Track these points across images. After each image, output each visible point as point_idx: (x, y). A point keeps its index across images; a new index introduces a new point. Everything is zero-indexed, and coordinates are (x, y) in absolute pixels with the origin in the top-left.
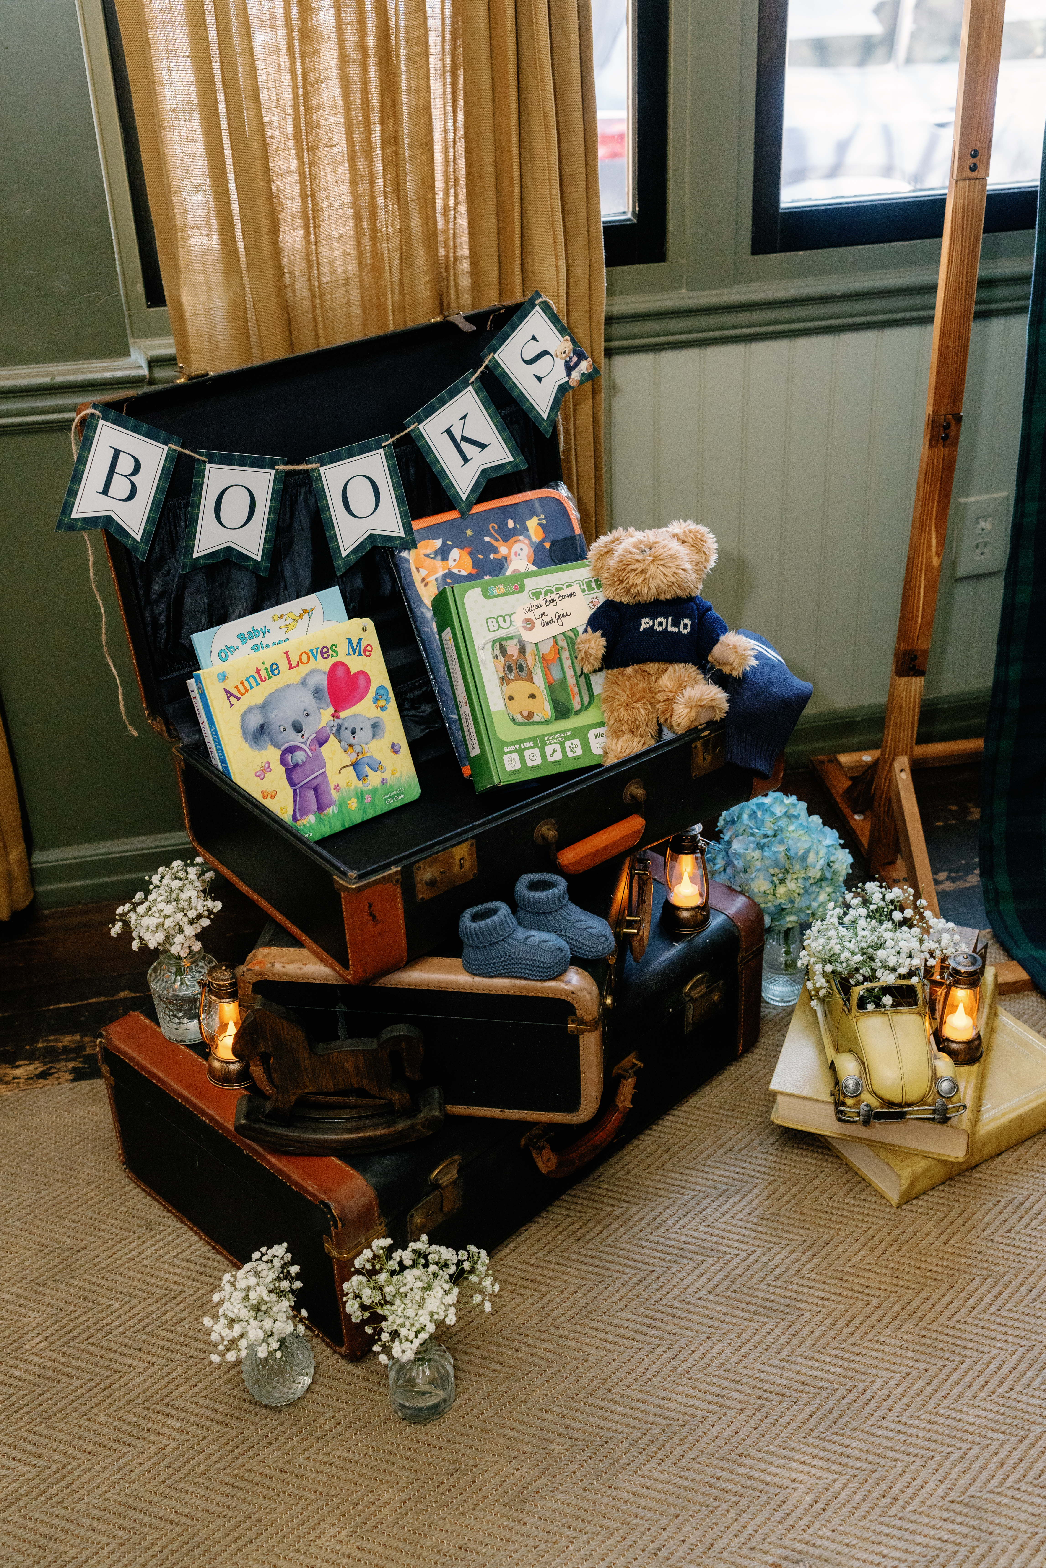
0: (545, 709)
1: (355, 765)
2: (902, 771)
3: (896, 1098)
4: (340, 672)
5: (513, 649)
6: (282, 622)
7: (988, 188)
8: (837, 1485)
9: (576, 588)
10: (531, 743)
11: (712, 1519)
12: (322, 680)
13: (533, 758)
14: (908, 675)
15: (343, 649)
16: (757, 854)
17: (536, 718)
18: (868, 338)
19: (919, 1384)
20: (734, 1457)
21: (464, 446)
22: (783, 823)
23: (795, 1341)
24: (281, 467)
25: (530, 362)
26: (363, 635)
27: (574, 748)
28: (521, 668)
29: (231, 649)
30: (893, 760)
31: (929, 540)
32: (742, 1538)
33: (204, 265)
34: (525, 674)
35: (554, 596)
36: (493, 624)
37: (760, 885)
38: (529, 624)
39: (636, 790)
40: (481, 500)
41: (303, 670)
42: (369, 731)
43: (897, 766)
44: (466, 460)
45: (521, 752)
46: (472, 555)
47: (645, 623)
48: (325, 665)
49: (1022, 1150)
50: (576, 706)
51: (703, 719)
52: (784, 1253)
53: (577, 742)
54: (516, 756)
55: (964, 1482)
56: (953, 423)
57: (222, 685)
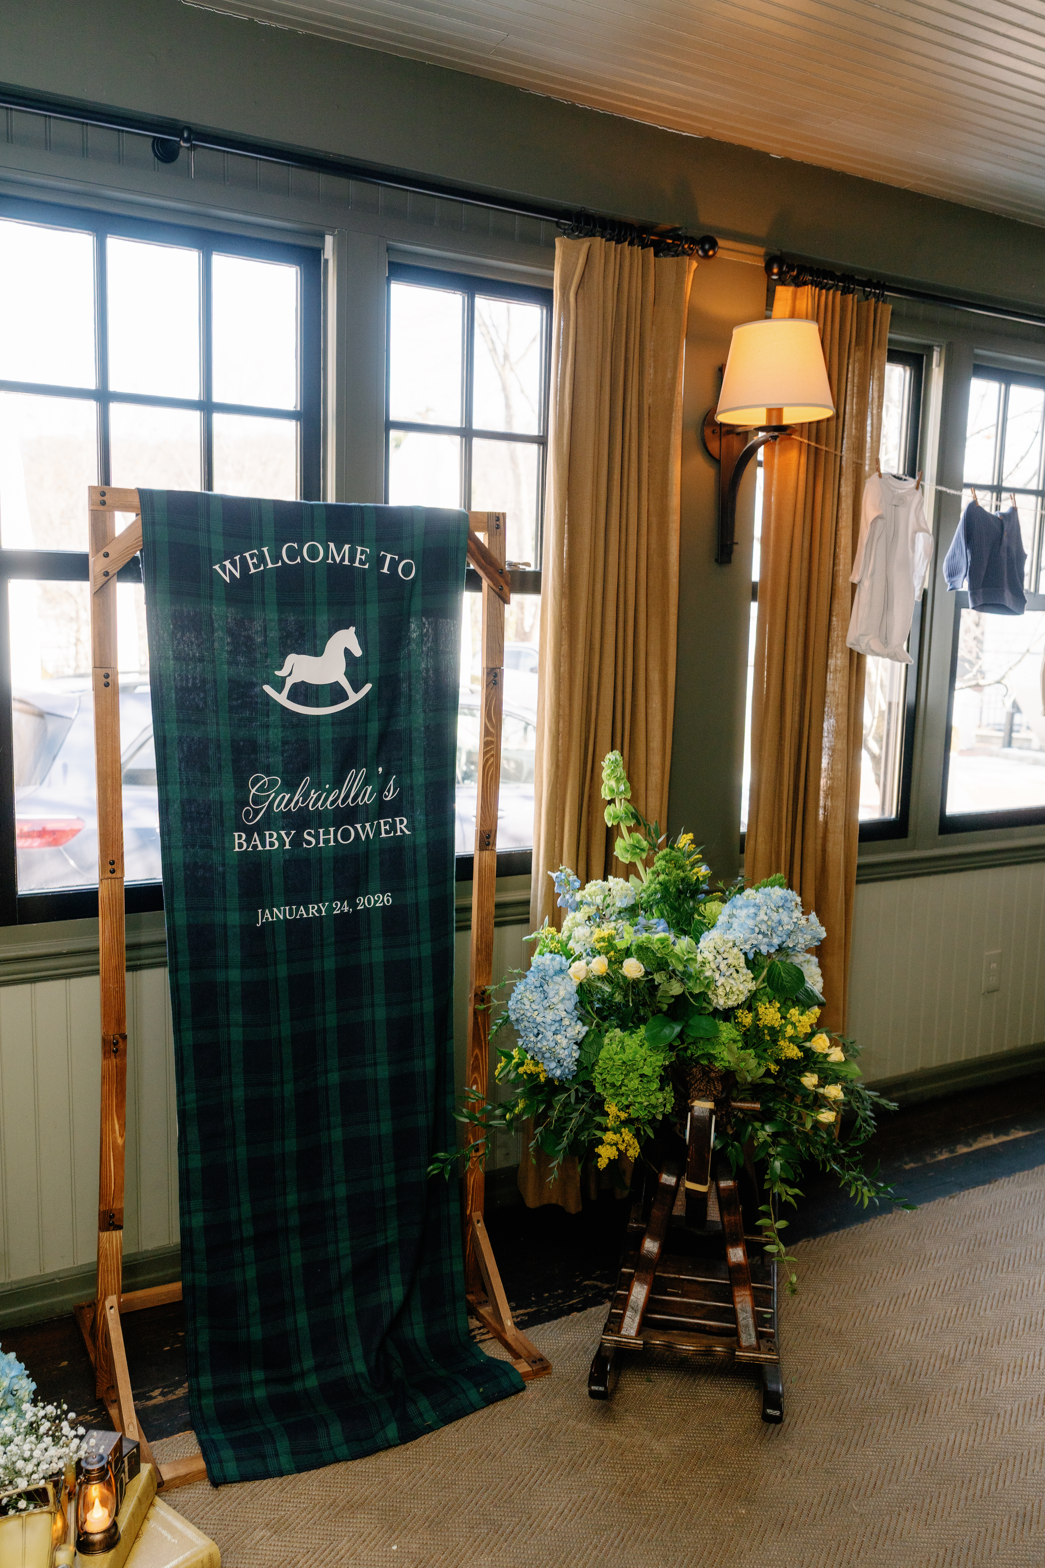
2: (111, 1308)
7: (125, 884)
14: (108, 1230)
30: (105, 1300)
31: (113, 1125)
43: (108, 1304)
56: (120, 1040)
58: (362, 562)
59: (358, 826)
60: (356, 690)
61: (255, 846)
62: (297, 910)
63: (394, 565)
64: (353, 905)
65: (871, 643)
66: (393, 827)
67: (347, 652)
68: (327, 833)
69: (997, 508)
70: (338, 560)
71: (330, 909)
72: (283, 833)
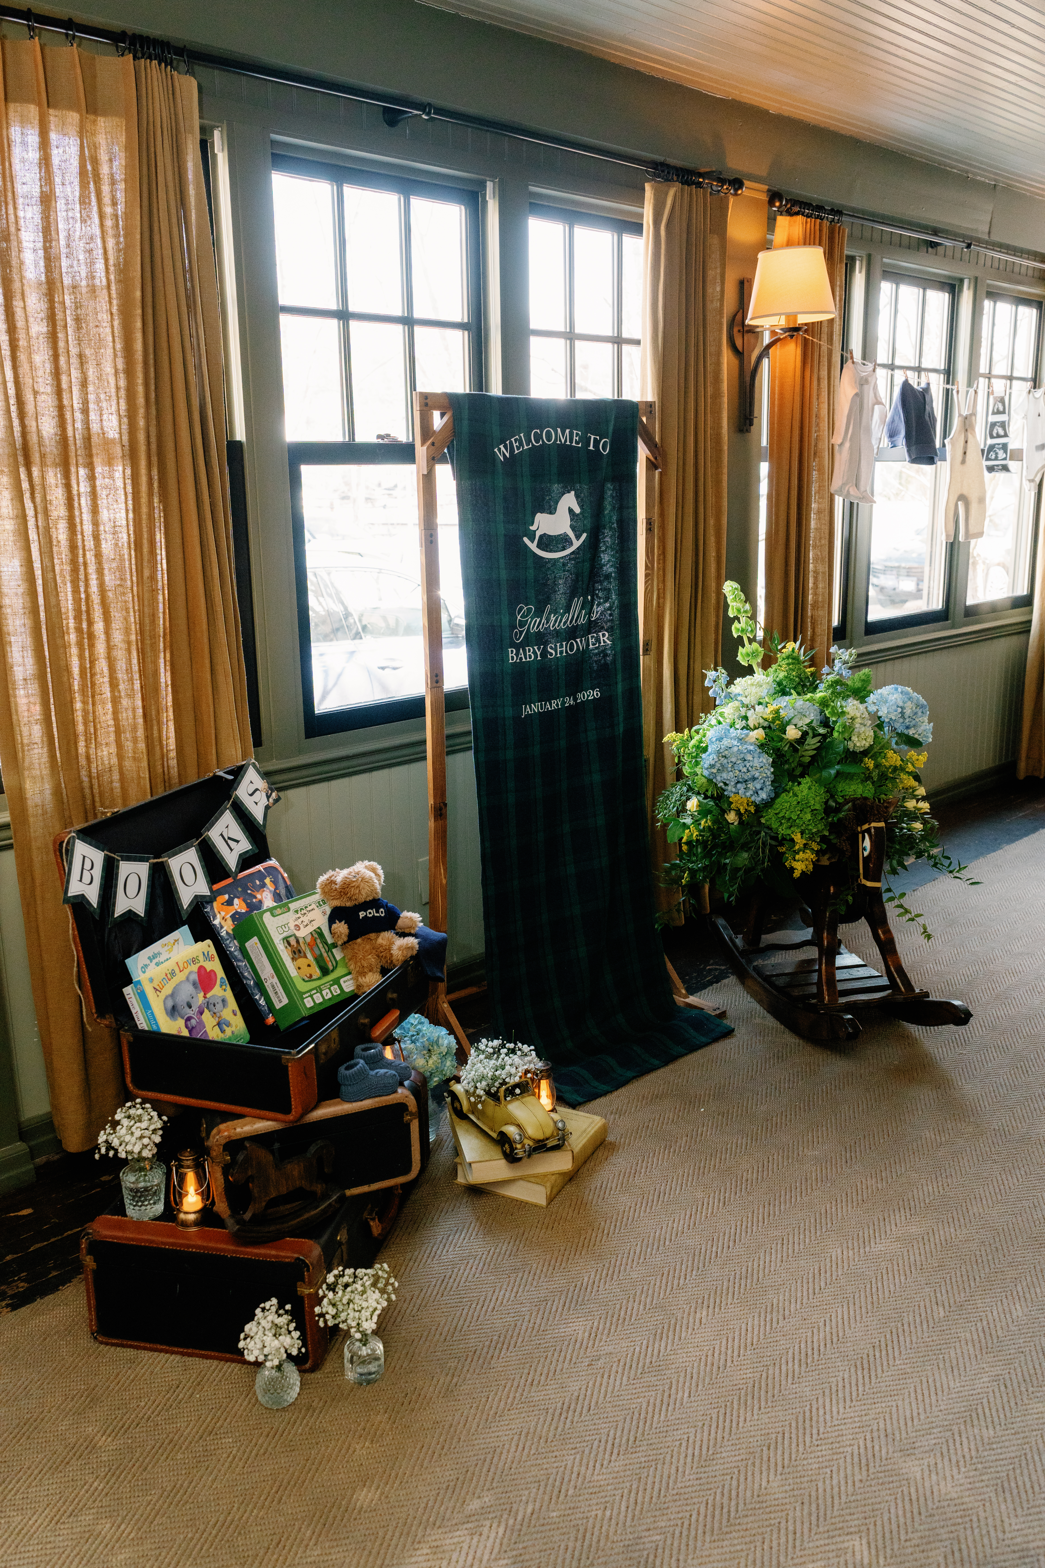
0: (317, 972)
1: (219, 1024)
3: (541, 1137)
4: (203, 972)
5: (293, 942)
6: (166, 948)
7: (444, 690)
8: (595, 1324)
9: (313, 906)
10: (315, 991)
11: (548, 1360)
12: (195, 977)
13: (318, 999)
15: (201, 958)
16: (412, 1046)
17: (314, 977)
18: (385, 772)
19: (605, 1272)
20: (540, 1333)
21: (230, 842)
22: (419, 1027)
23: (536, 1278)
24: (152, 861)
25: (251, 795)
26: (209, 949)
27: (336, 990)
28: (300, 951)
29: (146, 966)
30: (439, 1000)
31: (440, 871)
32: (567, 1361)
33: (40, 764)
34: (302, 954)
35: (305, 911)
36: (280, 929)
37: (420, 1062)
38: (298, 927)
39: (392, 995)
40: (242, 870)
41: (186, 972)
42: (221, 1004)
44: (231, 850)
45: (311, 996)
46: (244, 901)
47: (362, 914)
48: (195, 968)
49: (587, 1165)
50: (331, 968)
51: (409, 955)
52: (506, 1244)
53: (336, 986)
54: (309, 998)
55: (648, 1300)
56: (444, 807)
57: (152, 985)
58: (577, 443)
59: (578, 640)
60: (578, 537)
61: (521, 659)
62: (545, 704)
63: (596, 442)
64: (575, 699)
65: (851, 490)
66: (598, 640)
67: (571, 511)
68: (561, 646)
69: (919, 384)
70: (563, 441)
71: (563, 703)
72: (536, 648)
